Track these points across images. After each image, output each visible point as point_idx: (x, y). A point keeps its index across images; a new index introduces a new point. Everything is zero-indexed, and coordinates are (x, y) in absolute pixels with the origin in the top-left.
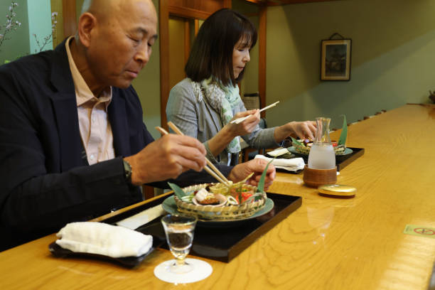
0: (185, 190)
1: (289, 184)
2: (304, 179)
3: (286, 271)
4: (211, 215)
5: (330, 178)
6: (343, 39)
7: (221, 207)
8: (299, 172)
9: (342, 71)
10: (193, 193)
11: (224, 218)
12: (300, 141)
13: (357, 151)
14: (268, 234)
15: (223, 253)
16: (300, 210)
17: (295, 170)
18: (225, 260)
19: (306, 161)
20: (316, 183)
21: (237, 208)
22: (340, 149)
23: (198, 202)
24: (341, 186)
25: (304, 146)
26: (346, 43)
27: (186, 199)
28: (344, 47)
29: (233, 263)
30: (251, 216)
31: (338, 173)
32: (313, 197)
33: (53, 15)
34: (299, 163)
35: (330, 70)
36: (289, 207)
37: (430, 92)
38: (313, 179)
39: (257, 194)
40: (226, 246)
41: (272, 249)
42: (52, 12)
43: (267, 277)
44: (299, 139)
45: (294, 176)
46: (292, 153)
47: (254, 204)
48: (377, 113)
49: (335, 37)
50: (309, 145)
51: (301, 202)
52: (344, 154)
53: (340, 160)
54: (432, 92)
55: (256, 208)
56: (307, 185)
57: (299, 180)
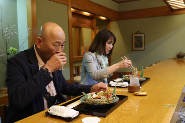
0: (88, 94)
1: (123, 92)
2: (129, 89)
3: (125, 119)
4: (98, 103)
5: (138, 89)
6: (141, 34)
7: (101, 100)
8: (126, 87)
9: (141, 46)
10: (91, 95)
11: (102, 103)
12: (126, 76)
13: (147, 79)
14: (117, 109)
15: (103, 114)
16: (128, 100)
17: (125, 87)
18: (104, 117)
19: (129, 83)
20: (133, 91)
21: (106, 100)
22: (141, 78)
23: (93, 98)
24: (142, 92)
25: (128, 78)
26: (143, 35)
27: (88, 98)
28: (142, 37)
29: (107, 118)
30: (111, 102)
31: (141, 87)
32: (132, 96)
33: (29, 29)
34: (126, 84)
35: (136, 46)
36: (124, 100)
37: (177, 54)
38: (132, 90)
39: (113, 95)
40: (104, 112)
41: (119, 113)
42: (28, 28)
43: (119, 121)
44: (126, 75)
45: (125, 89)
46: (123, 80)
47: (112, 98)
48: (156, 63)
49: (138, 33)
50: (130, 77)
51: (128, 98)
52: (143, 80)
53: (141, 82)
54: (178, 54)
55: (113, 100)
56: (130, 92)
57: (127, 90)
